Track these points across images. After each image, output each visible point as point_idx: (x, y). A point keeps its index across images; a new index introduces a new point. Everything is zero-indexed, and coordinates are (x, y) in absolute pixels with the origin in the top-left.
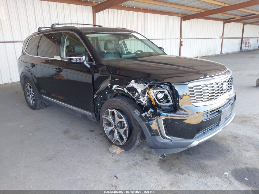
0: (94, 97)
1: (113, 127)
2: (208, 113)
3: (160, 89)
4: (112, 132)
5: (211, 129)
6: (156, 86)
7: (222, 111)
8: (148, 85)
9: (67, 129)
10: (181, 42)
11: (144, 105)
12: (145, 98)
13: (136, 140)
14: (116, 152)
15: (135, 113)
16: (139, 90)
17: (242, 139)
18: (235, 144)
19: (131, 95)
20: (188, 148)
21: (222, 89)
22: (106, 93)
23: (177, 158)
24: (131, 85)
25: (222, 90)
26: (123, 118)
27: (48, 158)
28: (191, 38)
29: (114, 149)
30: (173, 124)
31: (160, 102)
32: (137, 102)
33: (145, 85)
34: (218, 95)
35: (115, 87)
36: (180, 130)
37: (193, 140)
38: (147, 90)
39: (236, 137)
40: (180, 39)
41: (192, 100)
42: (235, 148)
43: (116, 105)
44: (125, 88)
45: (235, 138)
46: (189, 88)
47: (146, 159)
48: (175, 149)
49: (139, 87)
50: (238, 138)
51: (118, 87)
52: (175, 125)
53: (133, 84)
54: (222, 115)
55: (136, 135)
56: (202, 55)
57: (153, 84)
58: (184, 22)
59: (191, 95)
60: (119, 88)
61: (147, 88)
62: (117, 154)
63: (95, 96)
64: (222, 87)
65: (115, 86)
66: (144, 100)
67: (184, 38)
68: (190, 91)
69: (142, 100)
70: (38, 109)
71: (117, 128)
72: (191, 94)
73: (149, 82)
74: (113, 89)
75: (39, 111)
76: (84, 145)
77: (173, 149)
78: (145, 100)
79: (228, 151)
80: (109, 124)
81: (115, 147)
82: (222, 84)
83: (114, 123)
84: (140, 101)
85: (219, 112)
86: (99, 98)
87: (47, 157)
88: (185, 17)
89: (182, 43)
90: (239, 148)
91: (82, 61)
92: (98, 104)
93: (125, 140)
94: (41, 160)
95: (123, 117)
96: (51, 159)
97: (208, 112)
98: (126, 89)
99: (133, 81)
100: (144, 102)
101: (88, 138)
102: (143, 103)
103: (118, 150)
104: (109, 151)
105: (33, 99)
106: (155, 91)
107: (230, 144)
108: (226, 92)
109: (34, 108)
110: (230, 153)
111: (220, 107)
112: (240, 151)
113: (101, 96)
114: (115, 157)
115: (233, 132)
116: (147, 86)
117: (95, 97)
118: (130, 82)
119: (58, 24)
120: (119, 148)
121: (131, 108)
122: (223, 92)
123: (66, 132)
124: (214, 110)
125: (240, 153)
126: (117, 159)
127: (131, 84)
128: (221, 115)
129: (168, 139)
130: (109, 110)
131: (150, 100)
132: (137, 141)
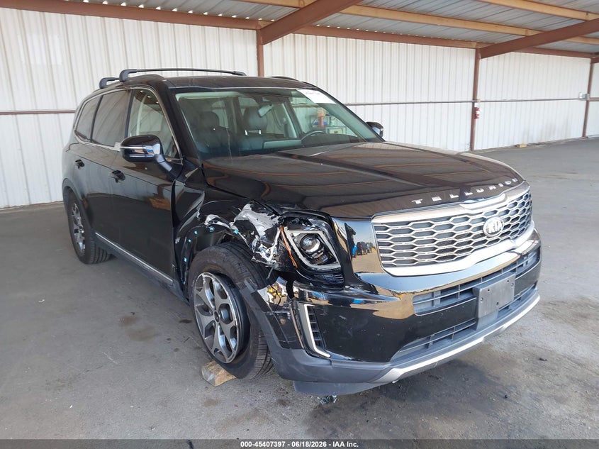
0: (174, 241)
1: (213, 318)
2: (435, 295)
3: (307, 228)
4: (211, 330)
5: (450, 337)
6: (297, 220)
7: (481, 290)
8: (278, 217)
9: (134, 314)
10: (474, 110)
11: (271, 268)
12: (272, 249)
13: (256, 353)
14: (213, 380)
15: (244, 286)
16: (261, 230)
17: (556, 367)
18: (532, 379)
19: (245, 240)
20: (379, 385)
21: (480, 232)
22: (196, 232)
23: (362, 407)
24: (244, 216)
25: (483, 235)
26: (229, 298)
27: (59, 383)
28: (503, 99)
29: (211, 372)
30: (334, 319)
31: (312, 261)
32: (254, 258)
33: (272, 218)
34: (470, 249)
35: (210, 220)
36: (352, 335)
37: (387, 365)
38: (278, 229)
39: (541, 359)
40: (473, 103)
41: (383, 259)
42: (528, 391)
43: (216, 265)
44: (231, 224)
45: (539, 362)
46: (377, 228)
47: (283, 403)
48: (344, 384)
49: (262, 222)
50: (546, 363)
51: (216, 220)
52: (339, 323)
53: (247, 213)
54: (481, 303)
55: (254, 342)
56: (530, 142)
57: (291, 216)
58: (483, 62)
59: (380, 248)
60: (219, 223)
61: (276, 226)
62: (217, 383)
63: (178, 240)
64: (481, 228)
65: (210, 218)
66: (269, 255)
67: (481, 100)
68: (378, 236)
69: (263, 255)
70: (93, 263)
71: (220, 321)
72: (380, 244)
73: (282, 210)
74: (206, 223)
75: (95, 267)
76: (154, 356)
77: (339, 384)
78: (272, 256)
79: (506, 397)
80: (206, 310)
81: (213, 367)
82: (484, 220)
83: (213, 307)
84: (259, 257)
85: (472, 293)
86: (185, 245)
87: (59, 380)
88: (487, 50)
89: (478, 112)
90: (540, 391)
91: (150, 155)
92: (185, 260)
93: (235, 353)
94: (43, 386)
95: (228, 294)
96: (63, 386)
97: (433, 293)
98: (234, 224)
99: (247, 207)
100: (269, 259)
101: (168, 339)
102: (266, 261)
103: (220, 376)
104: (201, 375)
105: (83, 238)
106: (296, 233)
107: (519, 377)
108: (497, 240)
109: (85, 258)
110: (508, 402)
111: (477, 280)
112: (539, 401)
113: (190, 241)
114: (211, 394)
115: (539, 344)
116: (276, 220)
117: (176, 243)
118: (242, 209)
119: (134, 71)
120: (223, 371)
121: (249, 272)
122: (486, 241)
123: (127, 321)
124: (455, 288)
125: (538, 404)
126: (213, 398)
127: (242, 212)
128: (477, 301)
129: (324, 358)
130: (204, 276)
131: (285, 256)
132: (258, 357)
